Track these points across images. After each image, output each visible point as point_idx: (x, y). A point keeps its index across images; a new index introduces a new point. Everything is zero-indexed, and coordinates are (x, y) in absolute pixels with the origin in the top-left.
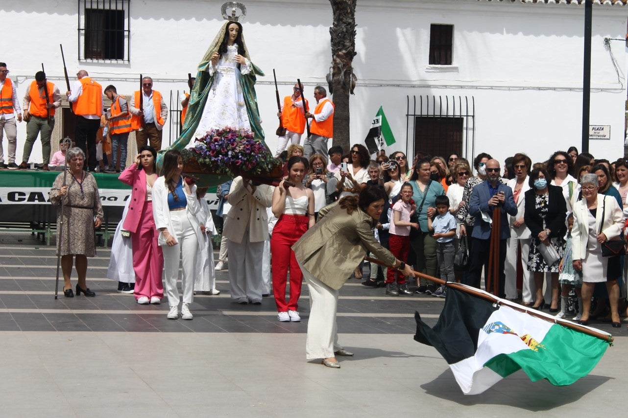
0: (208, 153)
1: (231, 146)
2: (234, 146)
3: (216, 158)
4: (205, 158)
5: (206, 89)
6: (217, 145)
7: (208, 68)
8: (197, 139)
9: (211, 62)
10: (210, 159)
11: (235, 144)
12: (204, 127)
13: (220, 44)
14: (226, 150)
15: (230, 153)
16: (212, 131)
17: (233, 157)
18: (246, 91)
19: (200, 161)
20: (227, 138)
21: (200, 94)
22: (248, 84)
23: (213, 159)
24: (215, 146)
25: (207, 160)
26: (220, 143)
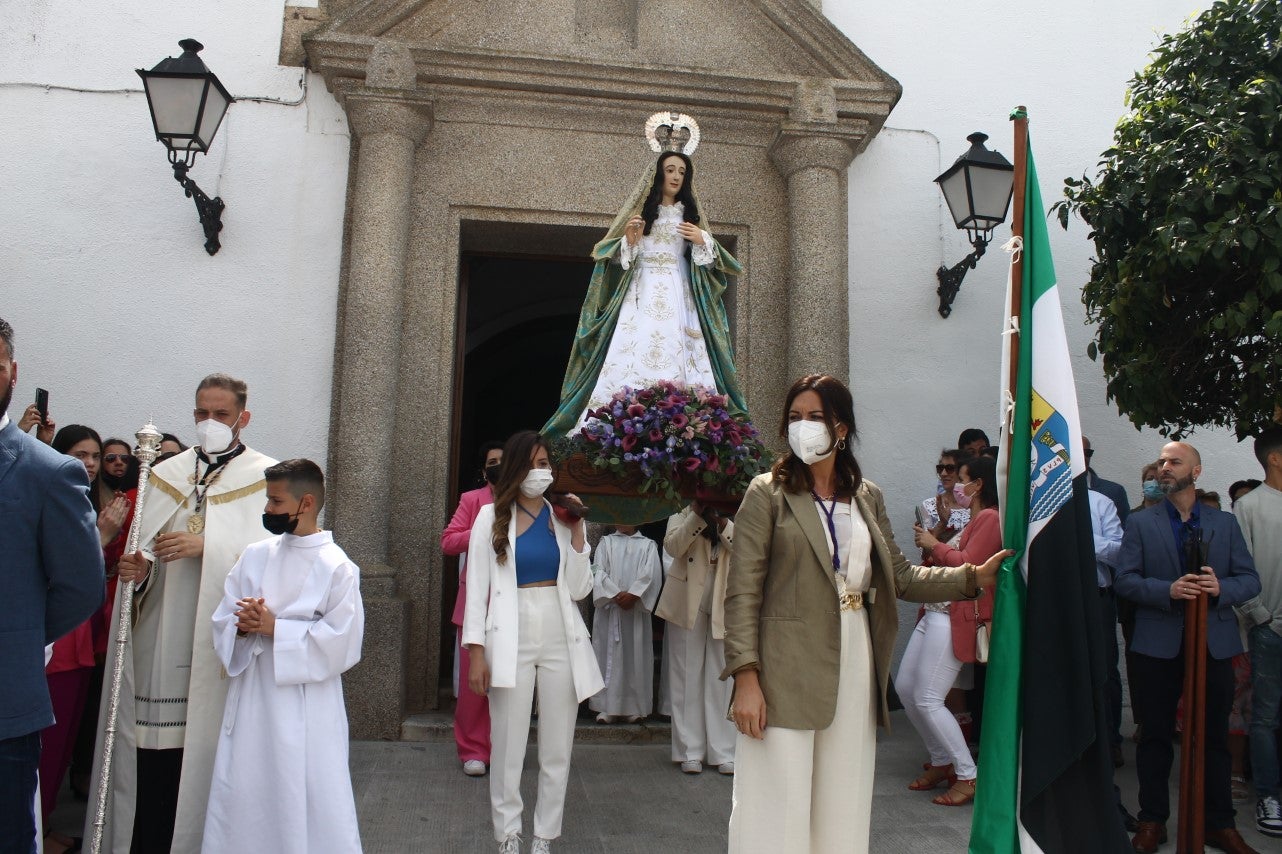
0: (618, 442)
1: (673, 426)
2: (683, 423)
3: (635, 454)
4: (609, 457)
5: (615, 301)
6: (638, 422)
7: (618, 253)
8: (591, 413)
9: (624, 240)
10: (622, 458)
11: (685, 419)
12: (610, 385)
13: (643, 201)
14: (660, 436)
15: (671, 442)
16: (628, 392)
17: (677, 451)
18: (705, 308)
19: (597, 463)
20: (662, 404)
21: (600, 314)
22: (709, 289)
23: (629, 457)
24: (633, 425)
25: (615, 461)
26: (648, 417)
